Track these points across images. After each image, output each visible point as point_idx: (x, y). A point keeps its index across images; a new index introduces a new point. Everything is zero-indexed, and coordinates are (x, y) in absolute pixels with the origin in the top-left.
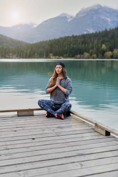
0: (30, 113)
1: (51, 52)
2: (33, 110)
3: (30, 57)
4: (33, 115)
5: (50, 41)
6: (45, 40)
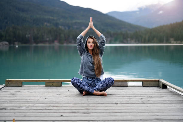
0: (124, 84)
1: (172, 36)
2: (127, 81)
4: (127, 86)
5: (171, 24)
6: (165, 24)
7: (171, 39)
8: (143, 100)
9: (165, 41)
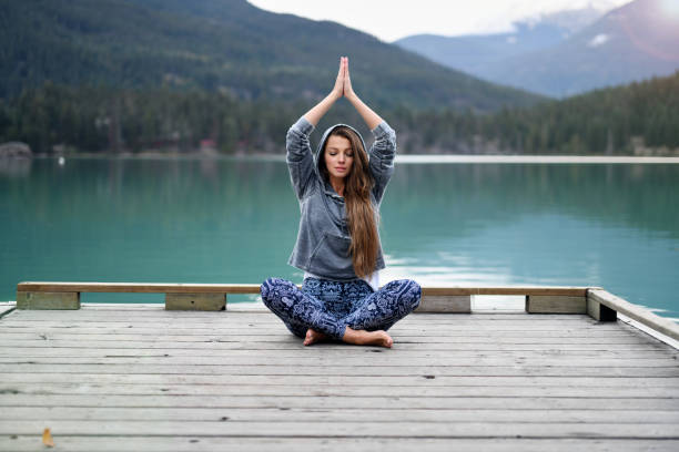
0: (458, 302)
1: (637, 129)
2: (467, 293)
3: (552, 148)
4: (469, 312)
5: (634, 86)
6: (613, 84)
7: (636, 140)
8: (529, 362)
9: (610, 147)
